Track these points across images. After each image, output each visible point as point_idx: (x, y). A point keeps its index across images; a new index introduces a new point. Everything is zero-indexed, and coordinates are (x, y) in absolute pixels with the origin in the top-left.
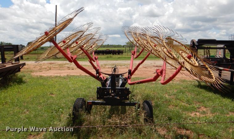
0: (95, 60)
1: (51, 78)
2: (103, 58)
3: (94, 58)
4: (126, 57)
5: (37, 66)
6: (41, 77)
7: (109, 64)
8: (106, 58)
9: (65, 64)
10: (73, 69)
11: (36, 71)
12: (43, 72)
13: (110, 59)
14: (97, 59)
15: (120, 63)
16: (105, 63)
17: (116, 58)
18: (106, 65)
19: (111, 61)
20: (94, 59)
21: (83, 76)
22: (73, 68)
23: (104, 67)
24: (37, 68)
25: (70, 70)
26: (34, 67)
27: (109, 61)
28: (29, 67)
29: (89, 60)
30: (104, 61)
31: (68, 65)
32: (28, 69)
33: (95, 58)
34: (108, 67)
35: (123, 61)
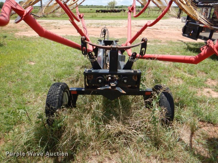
0: (80, 19)
1: (35, 38)
2: (88, 17)
3: (78, 16)
4: (109, 16)
5: (24, 25)
6: (25, 37)
7: (94, 23)
8: (91, 17)
9: (52, 23)
10: (59, 29)
11: (22, 31)
12: (29, 32)
13: (95, 18)
14: (82, 18)
15: (105, 23)
16: (90, 22)
17: (100, 17)
18: (91, 24)
19: (96, 20)
20: (78, 18)
21: (69, 36)
22: (59, 27)
23: (89, 27)
24: (24, 27)
25: (56, 29)
26: (21, 26)
27: (94, 21)
28: (16, 26)
29: (70, 19)
30: (89, 20)
31: (55, 24)
32: (14, 28)
33: (80, 16)
34: (93, 26)
35: (106, 20)
